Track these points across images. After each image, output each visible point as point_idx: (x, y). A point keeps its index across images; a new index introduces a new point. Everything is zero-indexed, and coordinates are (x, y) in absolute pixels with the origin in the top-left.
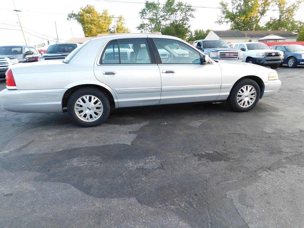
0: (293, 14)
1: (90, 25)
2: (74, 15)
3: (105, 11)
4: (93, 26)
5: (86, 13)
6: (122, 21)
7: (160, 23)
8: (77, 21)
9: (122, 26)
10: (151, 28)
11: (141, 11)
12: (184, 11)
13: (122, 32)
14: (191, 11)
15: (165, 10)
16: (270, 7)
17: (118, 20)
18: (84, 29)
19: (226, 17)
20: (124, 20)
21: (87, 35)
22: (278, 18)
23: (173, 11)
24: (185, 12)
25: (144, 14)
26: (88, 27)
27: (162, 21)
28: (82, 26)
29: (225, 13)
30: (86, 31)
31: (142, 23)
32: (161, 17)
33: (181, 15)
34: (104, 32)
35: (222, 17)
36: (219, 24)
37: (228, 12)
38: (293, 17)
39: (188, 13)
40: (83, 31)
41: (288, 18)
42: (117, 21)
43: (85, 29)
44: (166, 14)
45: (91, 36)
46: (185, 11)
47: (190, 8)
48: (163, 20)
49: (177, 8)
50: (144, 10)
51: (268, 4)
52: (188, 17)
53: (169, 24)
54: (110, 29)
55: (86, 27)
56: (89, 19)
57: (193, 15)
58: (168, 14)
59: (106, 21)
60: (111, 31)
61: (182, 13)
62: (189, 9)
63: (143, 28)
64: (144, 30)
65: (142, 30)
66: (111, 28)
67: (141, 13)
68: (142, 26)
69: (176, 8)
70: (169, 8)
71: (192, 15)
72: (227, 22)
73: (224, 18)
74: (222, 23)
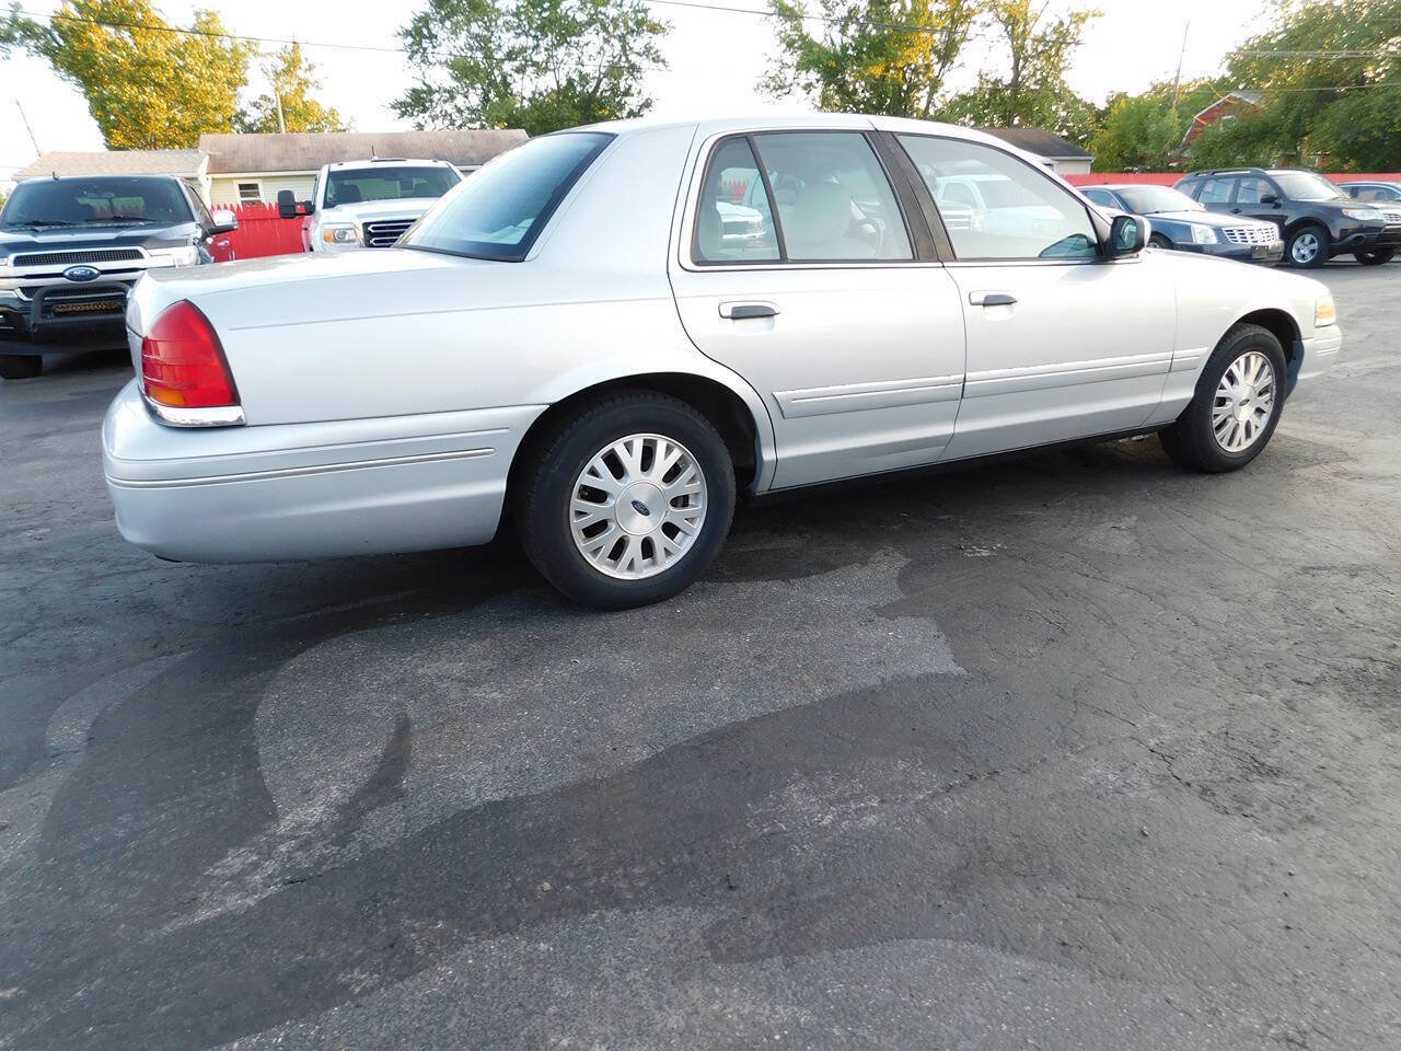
0: (1061, 65)
1: (130, 91)
2: (29, 30)
3: (204, 18)
4: (150, 95)
5: (101, 21)
6: (300, 73)
7: (506, 85)
8: (51, 64)
9: (305, 100)
10: (468, 109)
11: (409, 26)
12: (618, 32)
13: (309, 127)
14: (650, 31)
15: (525, 22)
16: (973, 30)
17: (281, 66)
18: (100, 108)
19: (803, 66)
20: (310, 68)
21: (119, 138)
22: (1008, 78)
23: (565, 31)
24: (622, 38)
25: (425, 43)
26: (120, 101)
27: (518, 77)
28: (86, 94)
29: (796, 45)
30: (113, 117)
31: (419, 86)
32: (511, 56)
33: (602, 48)
34: (217, 125)
35: (784, 65)
36: (775, 93)
37: (806, 45)
38: (1063, 75)
39: (637, 43)
40: (93, 119)
41: (1045, 79)
42: (277, 74)
43: (103, 109)
44: (531, 42)
45: (143, 148)
46: (622, 30)
47: (643, 19)
48: (521, 70)
49: (586, 18)
50: (424, 20)
51: (967, 17)
52: (633, 58)
53: (549, 91)
54: (244, 114)
55: (109, 99)
56: (120, 58)
57: (657, 51)
58: (543, 44)
59: (220, 73)
60: (247, 120)
61: (606, 41)
62: (639, 23)
63: (424, 111)
64: (429, 120)
65: (421, 118)
66: (244, 109)
67: (408, 33)
68: (418, 101)
69: (581, 17)
70: (544, 15)
71: (652, 52)
72: (808, 87)
73: (793, 70)
74: (786, 90)
